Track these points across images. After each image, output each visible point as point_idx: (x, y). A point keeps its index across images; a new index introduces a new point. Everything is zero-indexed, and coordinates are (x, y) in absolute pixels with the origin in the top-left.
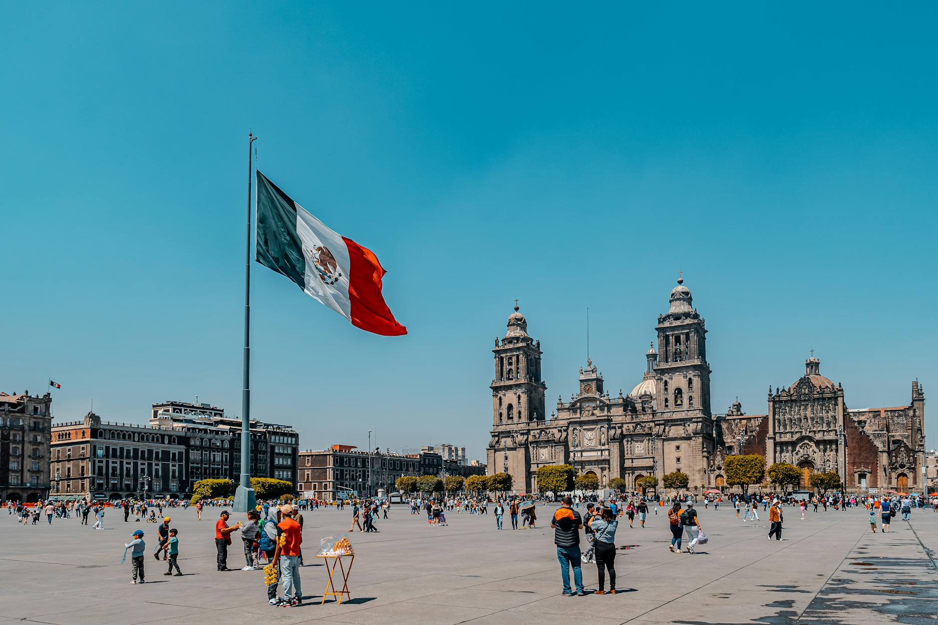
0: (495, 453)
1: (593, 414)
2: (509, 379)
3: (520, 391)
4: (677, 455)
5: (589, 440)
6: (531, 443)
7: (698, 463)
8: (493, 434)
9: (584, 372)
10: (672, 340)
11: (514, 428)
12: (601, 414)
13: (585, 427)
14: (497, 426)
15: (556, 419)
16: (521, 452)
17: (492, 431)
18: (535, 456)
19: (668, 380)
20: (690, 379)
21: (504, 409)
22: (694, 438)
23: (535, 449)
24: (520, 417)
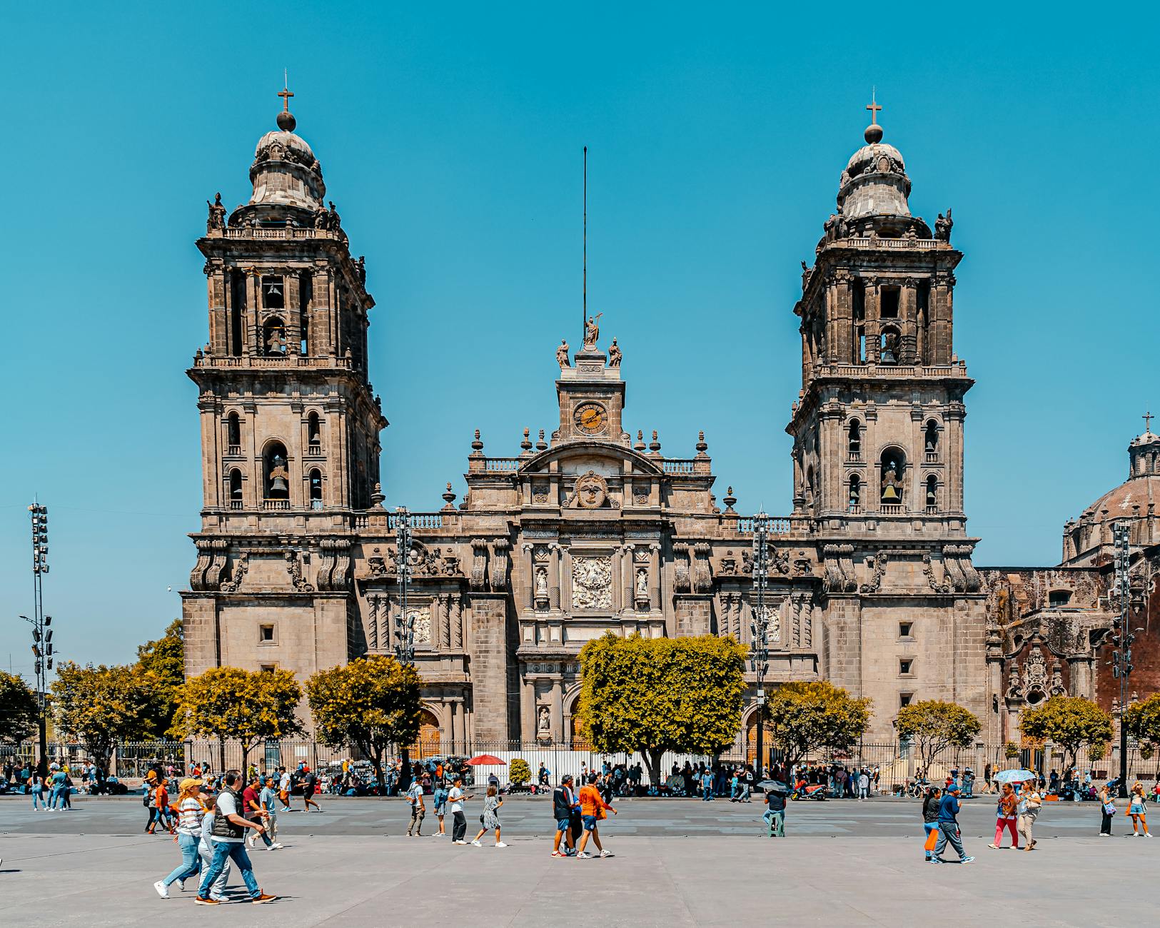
0: (218, 610)
1: (606, 504)
2: (267, 353)
3: (315, 400)
4: (902, 649)
5: (591, 588)
6: (365, 585)
7: (970, 679)
8: (204, 543)
9: (571, 360)
10: (873, 297)
11: (293, 526)
12: (637, 507)
13: (576, 544)
14: (219, 514)
15: (465, 510)
16: (332, 614)
17: (198, 532)
18: (381, 631)
19: (863, 421)
20: (932, 424)
21: (251, 457)
22: (960, 603)
23: (382, 608)
24: (316, 493)
